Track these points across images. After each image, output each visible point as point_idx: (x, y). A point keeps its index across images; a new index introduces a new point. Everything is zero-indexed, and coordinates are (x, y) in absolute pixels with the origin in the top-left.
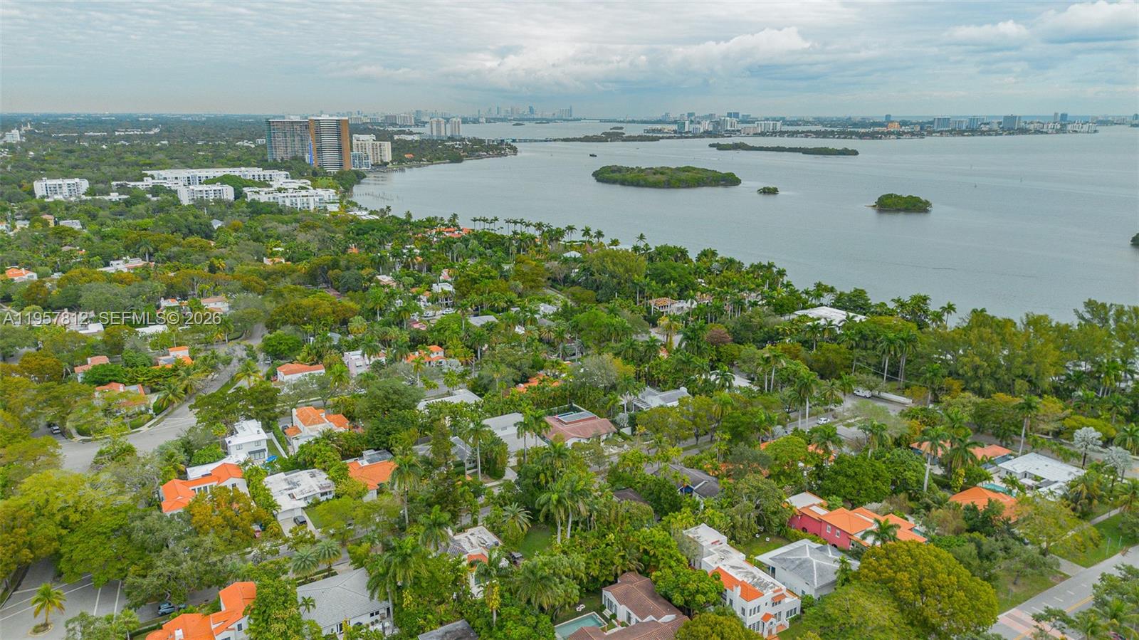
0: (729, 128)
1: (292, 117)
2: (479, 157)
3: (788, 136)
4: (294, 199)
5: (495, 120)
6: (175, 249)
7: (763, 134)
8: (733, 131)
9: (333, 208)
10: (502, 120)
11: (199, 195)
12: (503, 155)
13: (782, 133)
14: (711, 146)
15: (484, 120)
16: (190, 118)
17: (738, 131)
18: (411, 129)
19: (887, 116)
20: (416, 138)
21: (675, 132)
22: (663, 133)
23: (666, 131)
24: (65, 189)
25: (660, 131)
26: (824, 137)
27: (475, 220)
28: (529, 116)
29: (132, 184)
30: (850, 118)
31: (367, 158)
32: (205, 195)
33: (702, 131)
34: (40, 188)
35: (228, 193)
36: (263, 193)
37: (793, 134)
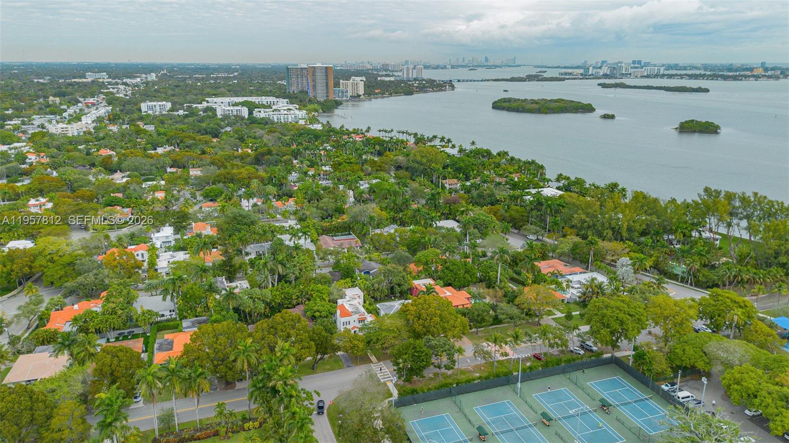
0: (623, 72)
1: (302, 65)
2: (426, 92)
3: (667, 78)
4: (279, 116)
5: (458, 66)
6: (191, 142)
7: (648, 76)
8: (627, 74)
9: (302, 122)
10: (463, 66)
11: (228, 113)
12: (443, 90)
13: (663, 76)
14: (599, 85)
15: (450, 66)
16: (261, 66)
17: (630, 74)
18: (394, 73)
19: (762, 63)
20: (392, 79)
21: (582, 74)
22: (573, 75)
23: (575, 74)
24: (158, 108)
25: (571, 74)
26: (695, 79)
27: (380, 131)
28: (484, 64)
29: (195, 105)
30: (731, 64)
31: (347, 92)
32: (231, 113)
33: (601, 74)
34: (144, 107)
35: (245, 112)
36: (262, 112)
37: (670, 76)
